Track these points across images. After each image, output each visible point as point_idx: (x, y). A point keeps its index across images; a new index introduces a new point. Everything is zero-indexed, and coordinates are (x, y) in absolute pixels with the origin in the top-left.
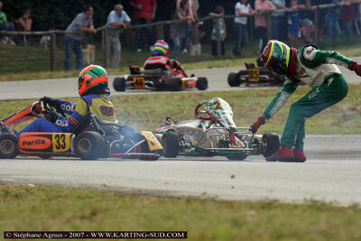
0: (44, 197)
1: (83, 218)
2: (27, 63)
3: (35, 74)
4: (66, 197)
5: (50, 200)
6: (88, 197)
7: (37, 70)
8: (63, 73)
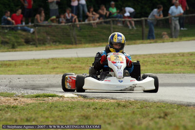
0: (139, 107)
1: (160, 117)
2: (129, 36)
3: (134, 42)
4: (150, 107)
5: (142, 108)
6: (162, 106)
7: (135, 40)
8: (149, 41)
